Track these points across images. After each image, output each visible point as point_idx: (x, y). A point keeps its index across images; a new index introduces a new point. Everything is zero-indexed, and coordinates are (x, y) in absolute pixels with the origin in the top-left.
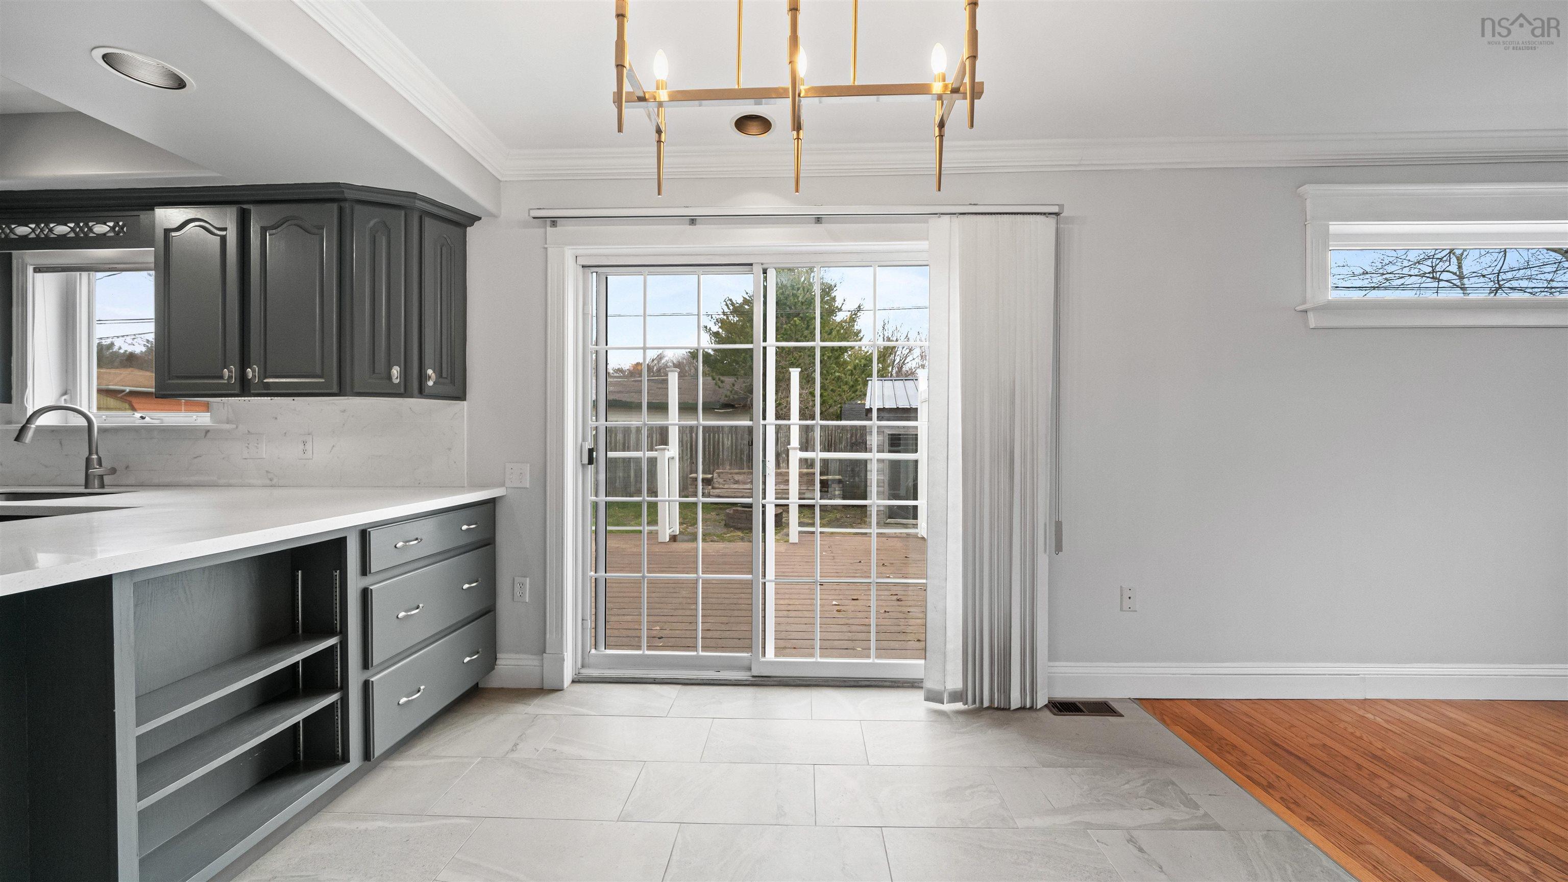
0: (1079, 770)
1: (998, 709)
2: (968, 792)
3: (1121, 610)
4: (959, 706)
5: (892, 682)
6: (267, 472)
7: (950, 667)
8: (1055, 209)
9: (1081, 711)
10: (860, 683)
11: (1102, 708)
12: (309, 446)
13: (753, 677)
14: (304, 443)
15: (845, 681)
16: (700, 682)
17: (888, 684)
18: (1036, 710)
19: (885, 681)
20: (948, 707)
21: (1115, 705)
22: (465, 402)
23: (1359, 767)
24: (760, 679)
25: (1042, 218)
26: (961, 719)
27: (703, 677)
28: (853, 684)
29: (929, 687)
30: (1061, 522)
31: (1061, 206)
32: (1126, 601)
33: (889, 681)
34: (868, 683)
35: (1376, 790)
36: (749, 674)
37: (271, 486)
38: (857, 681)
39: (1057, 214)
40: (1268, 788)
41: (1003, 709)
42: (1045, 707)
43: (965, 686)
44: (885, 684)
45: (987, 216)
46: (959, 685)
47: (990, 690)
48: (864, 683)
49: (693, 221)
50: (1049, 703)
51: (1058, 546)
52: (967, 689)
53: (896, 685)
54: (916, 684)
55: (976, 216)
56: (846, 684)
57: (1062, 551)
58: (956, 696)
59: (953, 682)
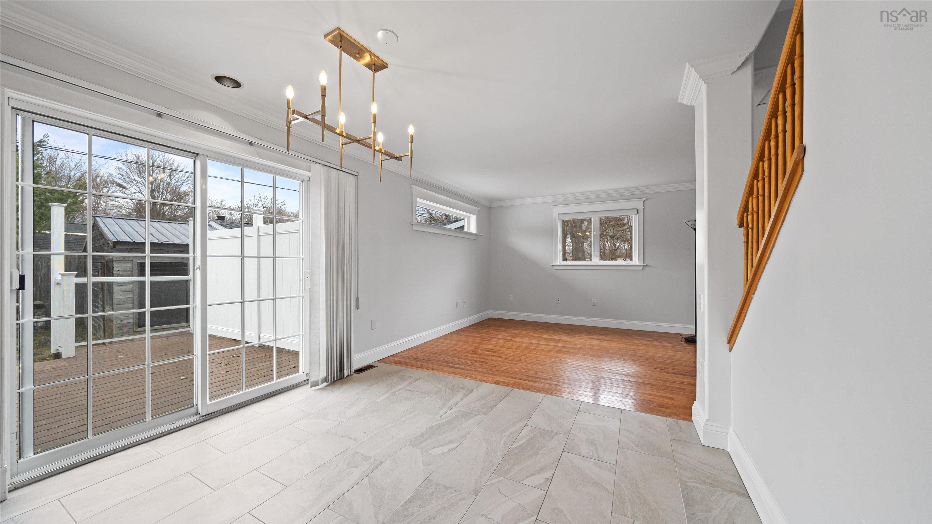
0: (380, 383)
1: (340, 379)
2: (356, 402)
3: (372, 329)
4: (325, 384)
5: (287, 388)
7: (321, 368)
8: (357, 174)
9: (365, 370)
11: (370, 367)
13: (202, 416)
15: (263, 397)
16: (161, 435)
17: (285, 390)
18: (352, 375)
19: (284, 389)
20: (321, 386)
21: (372, 365)
23: (433, 356)
24: (209, 415)
25: (352, 176)
26: (330, 388)
27: (162, 431)
28: (267, 397)
29: (312, 379)
31: (359, 174)
32: (373, 325)
34: (275, 393)
35: (438, 359)
36: (198, 416)
38: (270, 394)
39: (356, 176)
40: (421, 367)
41: (342, 379)
42: (354, 373)
43: (327, 375)
44: (284, 390)
45: (334, 169)
46: (325, 375)
47: (337, 372)
48: (273, 394)
49: (159, 115)
50: (355, 371)
51: (358, 307)
52: (328, 376)
53: (289, 389)
54: (299, 385)
55: (330, 168)
56: (263, 398)
57: (359, 309)
58: (325, 380)
59: (323, 374)
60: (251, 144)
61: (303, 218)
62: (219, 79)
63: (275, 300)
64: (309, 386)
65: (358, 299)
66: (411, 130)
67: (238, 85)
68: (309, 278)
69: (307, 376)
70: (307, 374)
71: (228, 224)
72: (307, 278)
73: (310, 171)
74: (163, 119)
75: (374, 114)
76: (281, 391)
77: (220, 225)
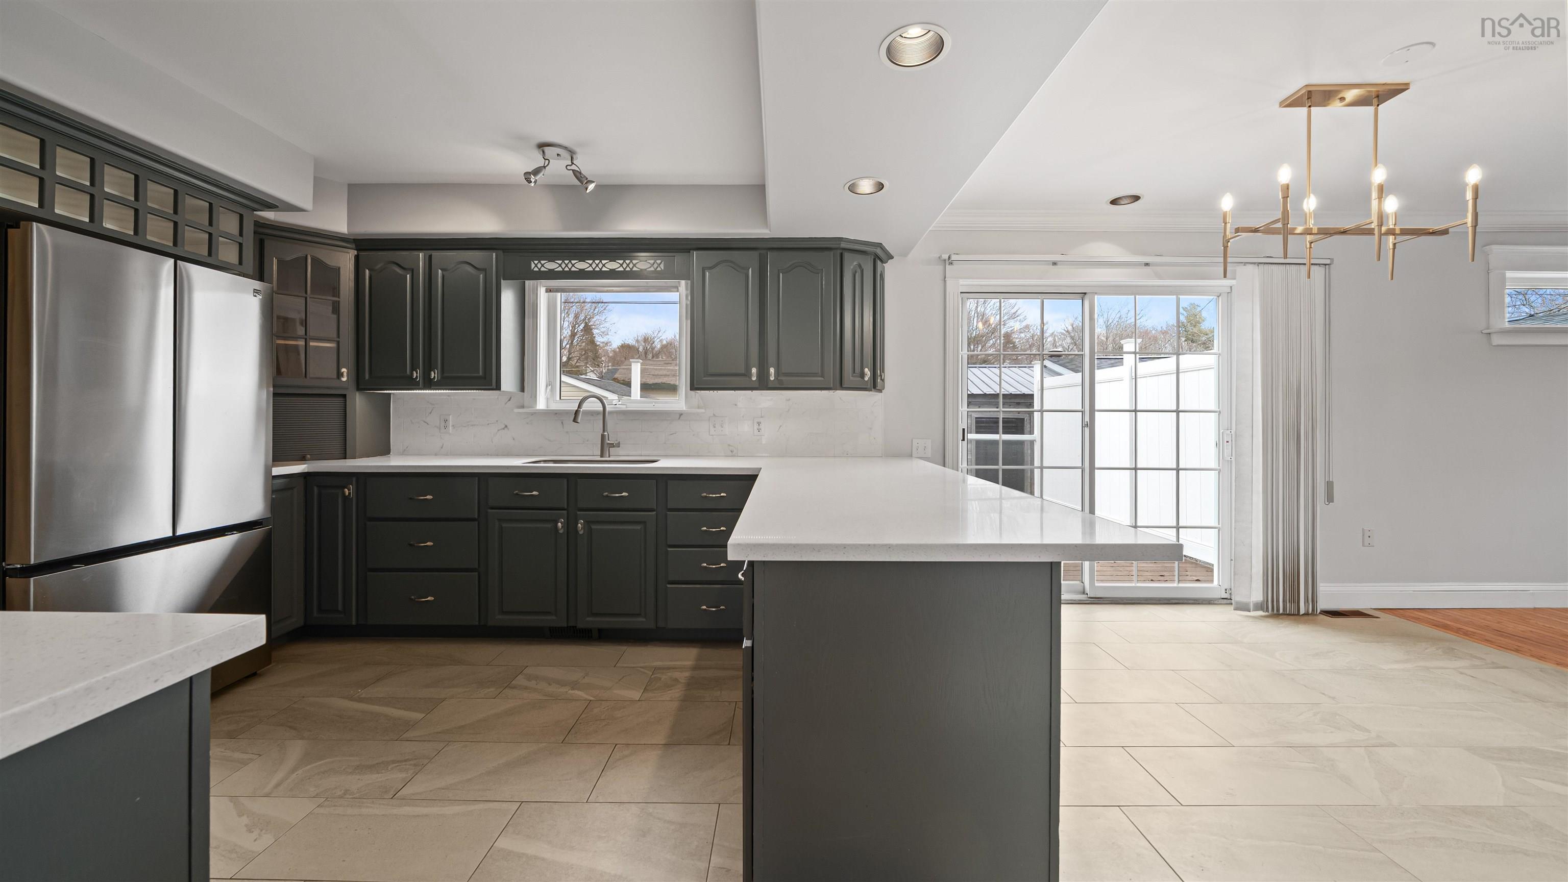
1: (1290, 615)
3: (1363, 545)
4: (1262, 612)
5: (1194, 600)
6: (729, 445)
7: (1254, 585)
8: (1328, 262)
9: (1347, 615)
10: (1171, 602)
11: (1359, 614)
12: (762, 426)
14: (759, 424)
15: (1160, 600)
18: (1316, 615)
19: (1190, 600)
20: (1252, 613)
22: (881, 394)
25: (1318, 266)
28: (1166, 602)
29: (1238, 600)
30: (1332, 482)
31: (1332, 260)
32: (1367, 541)
33: (1192, 600)
34: (1177, 601)
36: (1084, 596)
37: (732, 456)
38: (1169, 600)
39: (1329, 265)
41: (1293, 615)
42: (1319, 613)
43: (1265, 600)
44: (1190, 602)
45: (1280, 265)
46: (1262, 599)
47: (1284, 601)
48: (1174, 601)
49: (1055, 264)
50: (1321, 611)
51: (1330, 498)
52: (1267, 601)
53: (1198, 602)
54: (1212, 602)
55: (1272, 265)
56: (1161, 602)
57: (1333, 501)
58: (1259, 607)
59: (1257, 596)
60: (1147, 264)
61: (1220, 351)
62: (1114, 202)
63: (1178, 470)
64: (1232, 607)
65: (1330, 486)
66: (1474, 175)
67: (1136, 198)
68: (1230, 442)
69: (1226, 592)
70: (1226, 590)
71: (1068, 363)
72: (1227, 442)
73: (1235, 279)
74: (1058, 266)
75: (1378, 186)
76: (1186, 601)
77: (1058, 364)
